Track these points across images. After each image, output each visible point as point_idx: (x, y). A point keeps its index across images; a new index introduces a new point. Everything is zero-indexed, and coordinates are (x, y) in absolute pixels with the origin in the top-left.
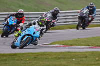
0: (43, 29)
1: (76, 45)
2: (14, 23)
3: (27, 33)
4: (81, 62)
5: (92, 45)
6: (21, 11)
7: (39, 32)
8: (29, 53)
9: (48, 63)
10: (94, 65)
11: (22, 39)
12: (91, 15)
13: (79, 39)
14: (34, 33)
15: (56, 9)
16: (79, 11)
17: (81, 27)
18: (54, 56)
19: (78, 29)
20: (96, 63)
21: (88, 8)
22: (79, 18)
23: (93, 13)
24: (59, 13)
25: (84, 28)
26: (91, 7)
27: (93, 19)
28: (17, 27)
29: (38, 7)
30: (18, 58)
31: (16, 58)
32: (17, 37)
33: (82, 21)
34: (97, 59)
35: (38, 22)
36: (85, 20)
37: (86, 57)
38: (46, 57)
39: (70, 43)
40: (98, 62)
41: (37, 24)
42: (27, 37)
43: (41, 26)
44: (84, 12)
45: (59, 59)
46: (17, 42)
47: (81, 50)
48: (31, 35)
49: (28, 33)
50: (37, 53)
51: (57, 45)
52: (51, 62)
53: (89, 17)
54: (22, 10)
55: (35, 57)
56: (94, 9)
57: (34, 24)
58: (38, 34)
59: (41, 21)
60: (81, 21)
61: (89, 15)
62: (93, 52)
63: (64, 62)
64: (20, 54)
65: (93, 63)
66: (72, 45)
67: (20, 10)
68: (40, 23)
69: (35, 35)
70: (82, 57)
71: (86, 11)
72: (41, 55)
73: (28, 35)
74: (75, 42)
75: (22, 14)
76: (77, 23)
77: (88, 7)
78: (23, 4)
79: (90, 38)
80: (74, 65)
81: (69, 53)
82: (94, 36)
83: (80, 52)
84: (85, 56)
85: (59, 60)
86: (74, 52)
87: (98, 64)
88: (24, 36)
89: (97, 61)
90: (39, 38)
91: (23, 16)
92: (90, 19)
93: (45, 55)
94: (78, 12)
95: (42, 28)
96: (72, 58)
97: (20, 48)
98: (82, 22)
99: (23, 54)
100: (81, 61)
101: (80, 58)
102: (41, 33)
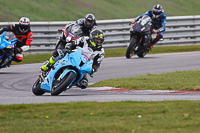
0: (98, 56)
1: (143, 87)
2: (10, 45)
3: (67, 64)
4: (154, 122)
5: (176, 89)
6: (25, 20)
7: (92, 61)
8: (50, 105)
9: (88, 125)
10: (181, 127)
11: (57, 75)
12: (157, 29)
13: (149, 75)
14: (82, 64)
15: (90, 17)
16: (132, 20)
17: (136, 52)
18: (100, 110)
19: (128, 57)
20: (185, 123)
21: (150, 14)
22: (133, 34)
23: (161, 26)
24: (95, 24)
25: (141, 56)
26: (156, 13)
27: (160, 37)
28: (16, 52)
29: (68, 10)
30: (28, 114)
31: (24, 115)
32: (46, 72)
33: (138, 40)
34: (186, 115)
35: (88, 41)
36: (144, 39)
37: (164, 112)
38: (83, 111)
39: (132, 83)
40: (188, 123)
41: (86, 45)
42: (66, 71)
43: (95, 49)
44: (143, 24)
45: (111, 115)
46: (45, 82)
47: (154, 98)
48: (75, 68)
49: (69, 63)
50: (66, 104)
51: (106, 88)
52: (94, 122)
53: (153, 33)
54: (27, 20)
55: (62, 113)
56: (162, 18)
57: (81, 45)
58: (88, 66)
59: (94, 40)
60: (135, 41)
61: (151, 30)
62: (178, 102)
63: (119, 123)
64: (33, 105)
65: (178, 123)
66: (135, 88)
67: (22, 19)
68: (94, 44)
69: (83, 68)
70: (157, 113)
71: (145, 21)
72: (75, 107)
73: (70, 67)
74: (142, 83)
75: (27, 27)
76: (128, 44)
77: (150, 12)
78: (37, 5)
79: (173, 74)
80: (140, 128)
81: (130, 105)
82: (179, 70)
83: (152, 102)
84: (162, 109)
85: (109, 118)
86: (141, 102)
87: (188, 126)
88: (61, 71)
89: (186, 119)
90: (91, 73)
91: (29, 31)
92: (154, 37)
93: (82, 107)
94: (130, 23)
95: (96, 53)
96: (135, 113)
97: (53, 95)
98: (137, 43)
99: (38, 106)
100: (154, 119)
101: (152, 113)
102: (96, 64)
